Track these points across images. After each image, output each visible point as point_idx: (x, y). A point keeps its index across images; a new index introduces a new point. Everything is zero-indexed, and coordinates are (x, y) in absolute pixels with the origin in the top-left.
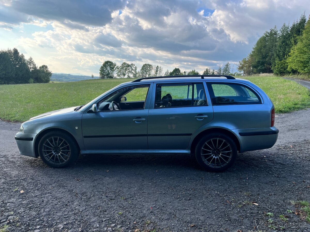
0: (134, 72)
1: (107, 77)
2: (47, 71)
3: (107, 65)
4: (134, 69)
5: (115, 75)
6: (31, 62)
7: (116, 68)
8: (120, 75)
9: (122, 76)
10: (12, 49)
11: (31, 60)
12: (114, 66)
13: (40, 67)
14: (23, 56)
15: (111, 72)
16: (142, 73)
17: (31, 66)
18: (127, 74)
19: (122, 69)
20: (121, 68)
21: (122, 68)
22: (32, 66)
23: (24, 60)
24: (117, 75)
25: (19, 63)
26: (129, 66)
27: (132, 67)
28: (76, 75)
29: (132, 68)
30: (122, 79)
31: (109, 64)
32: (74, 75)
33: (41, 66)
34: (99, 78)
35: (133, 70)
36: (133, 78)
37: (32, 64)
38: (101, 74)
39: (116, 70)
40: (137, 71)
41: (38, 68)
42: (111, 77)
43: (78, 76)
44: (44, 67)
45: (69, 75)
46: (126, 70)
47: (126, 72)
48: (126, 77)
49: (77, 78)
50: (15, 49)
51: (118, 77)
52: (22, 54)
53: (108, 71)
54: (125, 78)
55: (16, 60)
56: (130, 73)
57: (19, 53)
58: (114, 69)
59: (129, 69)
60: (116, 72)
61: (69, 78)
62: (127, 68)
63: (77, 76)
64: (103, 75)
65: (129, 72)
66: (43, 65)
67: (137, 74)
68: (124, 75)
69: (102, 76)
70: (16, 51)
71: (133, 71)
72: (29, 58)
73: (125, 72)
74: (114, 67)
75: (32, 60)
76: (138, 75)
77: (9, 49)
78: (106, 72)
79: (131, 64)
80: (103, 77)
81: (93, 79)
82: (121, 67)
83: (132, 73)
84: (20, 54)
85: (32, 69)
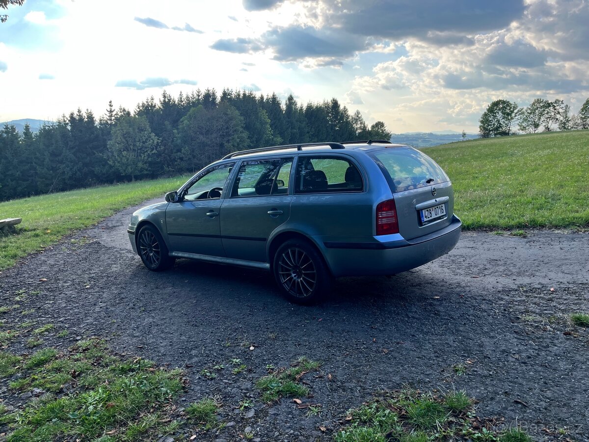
0: (562, 118)
1: (495, 134)
2: (383, 132)
3: (496, 109)
4: (561, 111)
5: (514, 128)
6: (358, 118)
7: (516, 113)
8: (527, 128)
9: (531, 130)
10: (329, 100)
11: (357, 116)
12: (514, 110)
13: (373, 127)
14: (345, 110)
15: (506, 122)
16: (582, 118)
17: (357, 126)
18: (544, 124)
19: (531, 113)
20: (529, 111)
21: (533, 112)
22: (359, 126)
23: (348, 117)
24: (519, 128)
25: (339, 122)
26: (550, 106)
27: (557, 108)
28: (443, 134)
29: (555, 109)
30: (530, 134)
31: (501, 106)
32: (439, 134)
33: (375, 123)
34: (477, 138)
35: (559, 113)
36: (558, 130)
37: (359, 122)
38: (483, 128)
39: (517, 117)
40: (570, 115)
41: (369, 128)
42: (505, 134)
43: (448, 135)
44: (380, 125)
45: (431, 134)
46: (541, 114)
47: (542, 119)
48: (541, 129)
49: (444, 140)
50: (334, 100)
51: (521, 132)
52: (345, 107)
53: (498, 121)
54: (537, 134)
55: (336, 117)
56: (551, 121)
57: (339, 105)
58: (513, 115)
59: (548, 113)
60: (517, 122)
61: (431, 141)
62: (544, 110)
63: (444, 136)
64: (487, 130)
65: (548, 118)
66: (377, 121)
67: (568, 121)
68: (536, 126)
69: (484, 133)
70: (335, 104)
71: (558, 116)
72: (355, 111)
73: (540, 119)
74: (512, 112)
75: (360, 116)
76: (570, 124)
77: (326, 102)
78: (494, 124)
79: (553, 101)
80: (486, 135)
81: (465, 140)
82: (530, 109)
83: (557, 119)
84: (342, 107)
85: (359, 131)
